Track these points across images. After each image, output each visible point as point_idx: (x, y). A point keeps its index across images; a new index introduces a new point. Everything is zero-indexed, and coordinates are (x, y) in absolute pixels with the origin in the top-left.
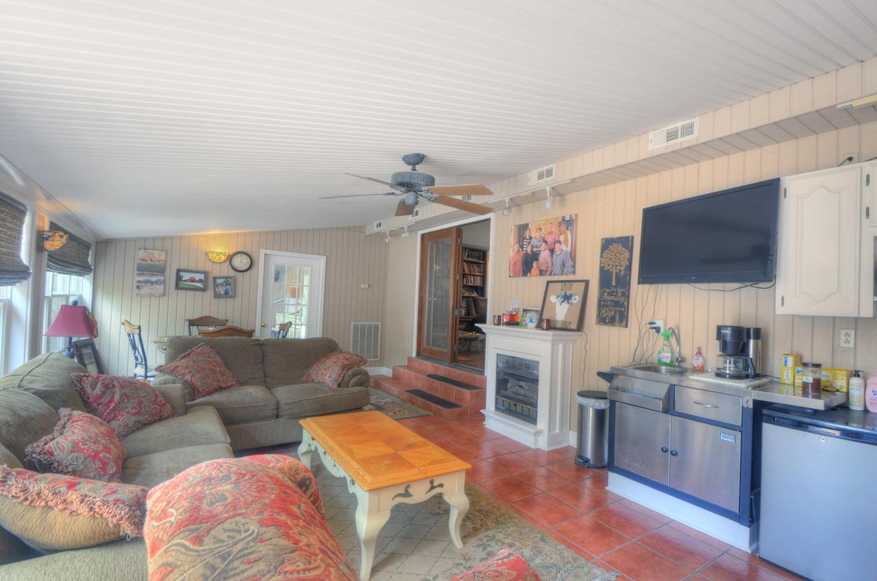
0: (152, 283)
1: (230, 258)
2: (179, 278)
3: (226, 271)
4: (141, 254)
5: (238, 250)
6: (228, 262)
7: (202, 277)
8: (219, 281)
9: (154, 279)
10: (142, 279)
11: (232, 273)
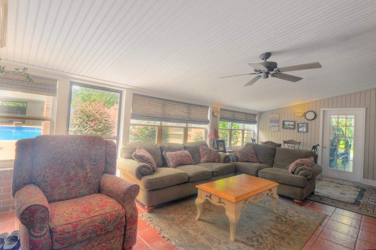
0: (275, 126)
1: (305, 115)
2: (284, 124)
3: (303, 120)
4: (271, 116)
5: (309, 110)
6: (304, 116)
7: (292, 123)
8: (300, 125)
9: (275, 125)
10: (271, 125)
11: (306, 121)
